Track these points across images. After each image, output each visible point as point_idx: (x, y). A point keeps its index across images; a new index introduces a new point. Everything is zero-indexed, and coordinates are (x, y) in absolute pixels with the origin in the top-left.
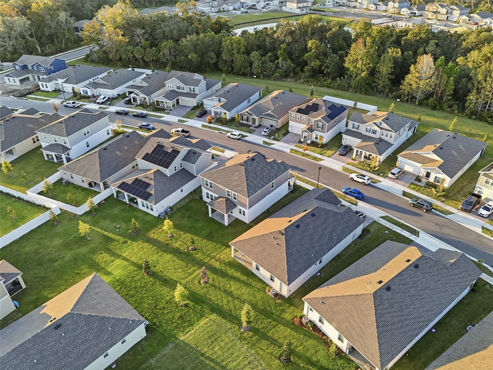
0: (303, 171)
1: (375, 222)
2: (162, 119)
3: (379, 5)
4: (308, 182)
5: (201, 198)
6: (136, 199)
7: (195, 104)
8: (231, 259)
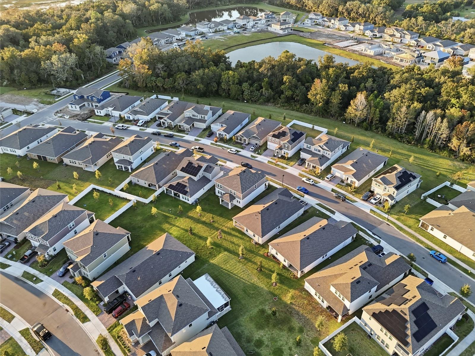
0: (275, 176)
1: (312, 207)
2: (184, 138)
3: (348, 26)
4: (277, 183)
5: (215, 193)
6: (177, 194)
7: (205, 127)
8: (233, 227)
